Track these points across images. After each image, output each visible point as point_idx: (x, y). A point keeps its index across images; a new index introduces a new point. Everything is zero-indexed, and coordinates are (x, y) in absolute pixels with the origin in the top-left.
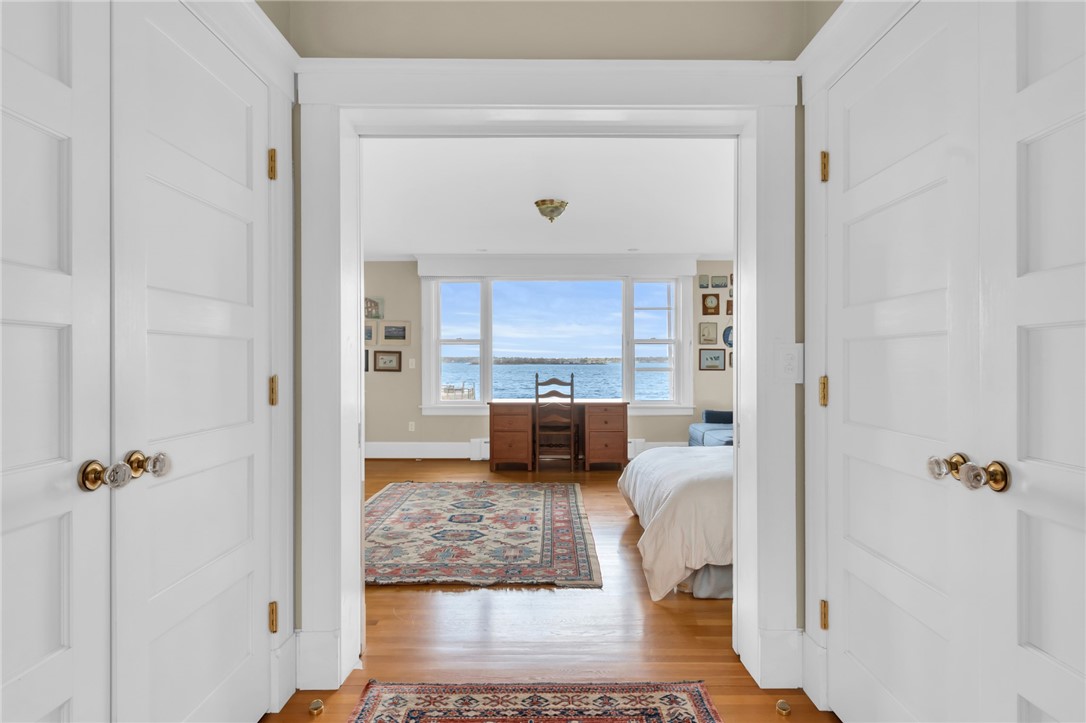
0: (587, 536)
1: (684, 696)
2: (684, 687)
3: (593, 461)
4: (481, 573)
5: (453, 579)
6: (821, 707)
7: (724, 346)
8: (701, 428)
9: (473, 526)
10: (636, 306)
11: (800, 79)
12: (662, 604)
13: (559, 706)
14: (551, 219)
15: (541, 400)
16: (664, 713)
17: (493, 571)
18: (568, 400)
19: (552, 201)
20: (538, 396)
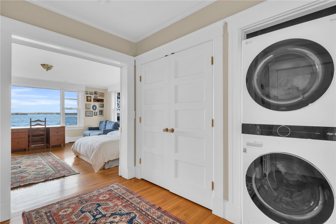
0: (65, 164)
1: (115, 185)
2: (114, 184)
3: (52, 145)
4: (36, 180)
5: (28, 183)
6: (139, 178)
7: (92, 110)
8: (88, 132)
9: (19, 169)
10: (65, 98)
11: (135, 61)
12: (98, 172)
13: (88, 196)
14: (47, 70)
15: (32, 127)
16: (113, 189)
17: (40, 178)
18: (44, 126)
19: (47, 65)
20: (31, 126)
